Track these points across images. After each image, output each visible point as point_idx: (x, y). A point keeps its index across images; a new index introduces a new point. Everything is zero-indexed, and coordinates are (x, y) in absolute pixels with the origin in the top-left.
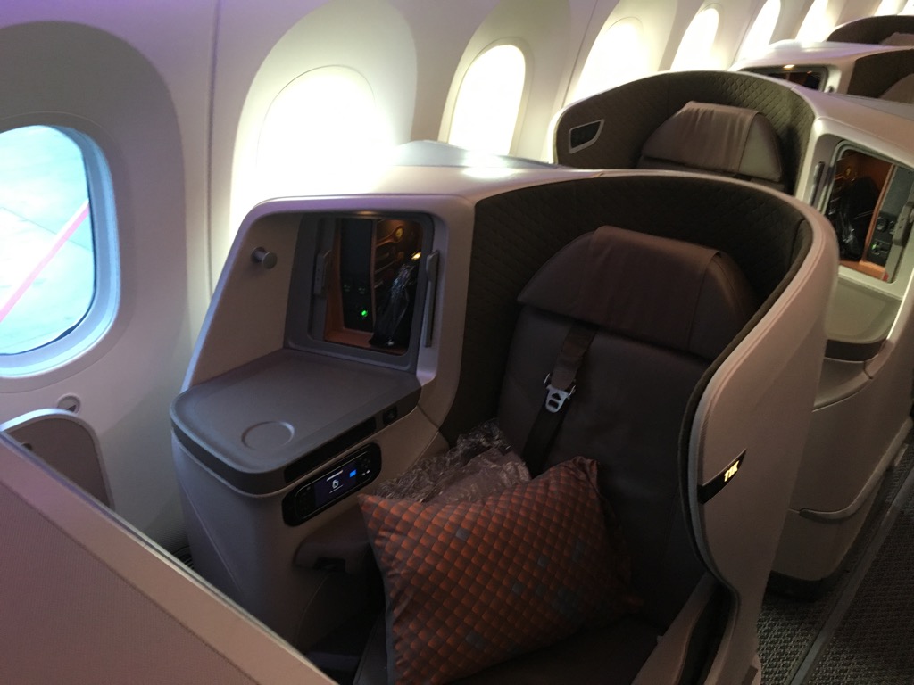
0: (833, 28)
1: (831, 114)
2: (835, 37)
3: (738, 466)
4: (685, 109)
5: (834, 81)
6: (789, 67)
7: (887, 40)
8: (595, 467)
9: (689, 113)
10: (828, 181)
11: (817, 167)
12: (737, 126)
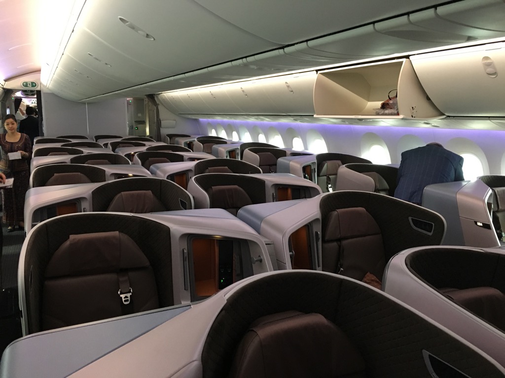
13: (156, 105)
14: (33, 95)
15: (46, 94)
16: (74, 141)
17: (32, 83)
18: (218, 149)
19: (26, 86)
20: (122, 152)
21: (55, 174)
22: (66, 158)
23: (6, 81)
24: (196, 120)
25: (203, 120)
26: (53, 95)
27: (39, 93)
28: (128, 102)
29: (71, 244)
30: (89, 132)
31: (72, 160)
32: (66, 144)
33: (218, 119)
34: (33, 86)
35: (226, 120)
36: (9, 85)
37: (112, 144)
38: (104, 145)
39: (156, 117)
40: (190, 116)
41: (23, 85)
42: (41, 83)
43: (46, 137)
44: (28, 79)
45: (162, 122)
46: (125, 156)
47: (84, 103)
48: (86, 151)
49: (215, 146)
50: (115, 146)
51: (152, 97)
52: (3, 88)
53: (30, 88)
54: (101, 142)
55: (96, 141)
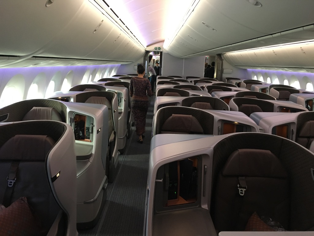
0: (70, 88)
1: (70, 107)
2: (71, 90)
3: (59, 174)
4: (33, 109)
5: (72, 100)
6: (60, 98)
7: (85, 90)
8: (26, 198)
9: (34, 110)
10: (73, 122)
11: (70, 119)
12: (48, 112)
13: (222, 60)
14: (159, 54)
15: (165, 53)
16: (175, 79)
17: (159, 48)
18: (254, 87)
19: (156, 49)
20: (199, 85)
21: (167, 93)
22: (171, 86)
23: (147, 46)
24: (245, 70)
25: (249, 69)
26: (168, 54)
27: (161, 53)
28: (206, 58)
29: (172, 118)
30: (183, 75)
31: (174, 87)
32: (171, 79)
33: (259, 69)
34: (159, 49)
35: (264, 70)
36: (148, 49)
37: (194, 81)
38: (190, 81)
39: (221, 67)
40: (241, 67)
41: (155, 49)
42: (163, 48)
43: (162, 76)
44: (157, 46)
45: (224, 70)
46: (200, 87)
47: (183, 59)
48: (181, 84)
49: (253, 85)
50: (196, 82)
51: (220, 55)
52: (146, 50)
53: (158, 50)
54: (189, 80)
55: (187, 79)
